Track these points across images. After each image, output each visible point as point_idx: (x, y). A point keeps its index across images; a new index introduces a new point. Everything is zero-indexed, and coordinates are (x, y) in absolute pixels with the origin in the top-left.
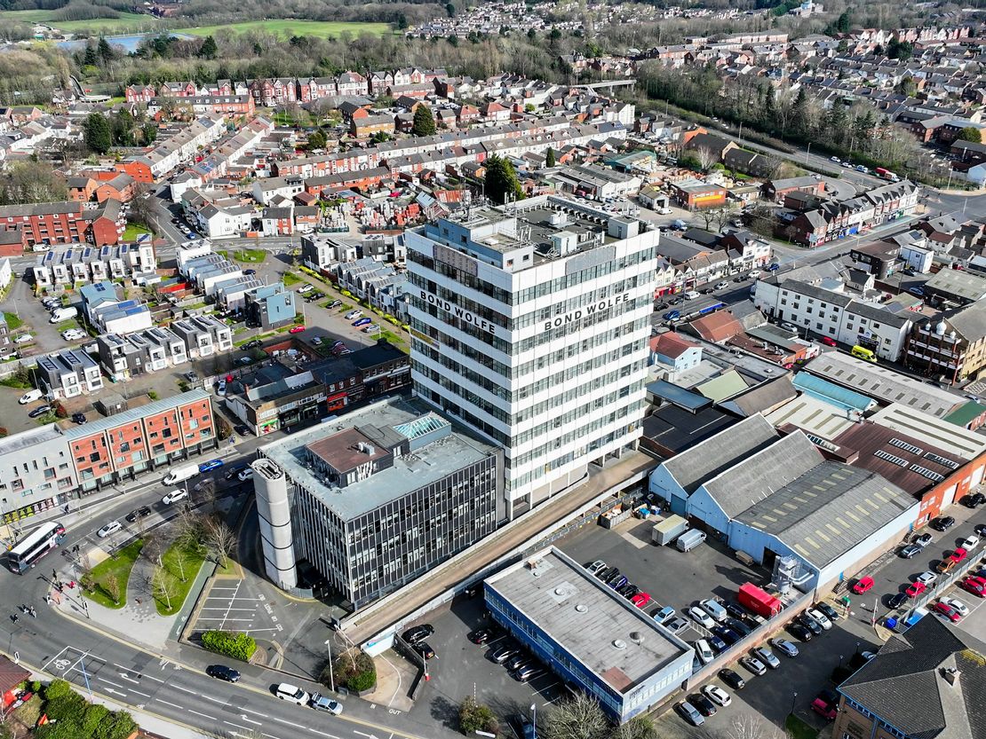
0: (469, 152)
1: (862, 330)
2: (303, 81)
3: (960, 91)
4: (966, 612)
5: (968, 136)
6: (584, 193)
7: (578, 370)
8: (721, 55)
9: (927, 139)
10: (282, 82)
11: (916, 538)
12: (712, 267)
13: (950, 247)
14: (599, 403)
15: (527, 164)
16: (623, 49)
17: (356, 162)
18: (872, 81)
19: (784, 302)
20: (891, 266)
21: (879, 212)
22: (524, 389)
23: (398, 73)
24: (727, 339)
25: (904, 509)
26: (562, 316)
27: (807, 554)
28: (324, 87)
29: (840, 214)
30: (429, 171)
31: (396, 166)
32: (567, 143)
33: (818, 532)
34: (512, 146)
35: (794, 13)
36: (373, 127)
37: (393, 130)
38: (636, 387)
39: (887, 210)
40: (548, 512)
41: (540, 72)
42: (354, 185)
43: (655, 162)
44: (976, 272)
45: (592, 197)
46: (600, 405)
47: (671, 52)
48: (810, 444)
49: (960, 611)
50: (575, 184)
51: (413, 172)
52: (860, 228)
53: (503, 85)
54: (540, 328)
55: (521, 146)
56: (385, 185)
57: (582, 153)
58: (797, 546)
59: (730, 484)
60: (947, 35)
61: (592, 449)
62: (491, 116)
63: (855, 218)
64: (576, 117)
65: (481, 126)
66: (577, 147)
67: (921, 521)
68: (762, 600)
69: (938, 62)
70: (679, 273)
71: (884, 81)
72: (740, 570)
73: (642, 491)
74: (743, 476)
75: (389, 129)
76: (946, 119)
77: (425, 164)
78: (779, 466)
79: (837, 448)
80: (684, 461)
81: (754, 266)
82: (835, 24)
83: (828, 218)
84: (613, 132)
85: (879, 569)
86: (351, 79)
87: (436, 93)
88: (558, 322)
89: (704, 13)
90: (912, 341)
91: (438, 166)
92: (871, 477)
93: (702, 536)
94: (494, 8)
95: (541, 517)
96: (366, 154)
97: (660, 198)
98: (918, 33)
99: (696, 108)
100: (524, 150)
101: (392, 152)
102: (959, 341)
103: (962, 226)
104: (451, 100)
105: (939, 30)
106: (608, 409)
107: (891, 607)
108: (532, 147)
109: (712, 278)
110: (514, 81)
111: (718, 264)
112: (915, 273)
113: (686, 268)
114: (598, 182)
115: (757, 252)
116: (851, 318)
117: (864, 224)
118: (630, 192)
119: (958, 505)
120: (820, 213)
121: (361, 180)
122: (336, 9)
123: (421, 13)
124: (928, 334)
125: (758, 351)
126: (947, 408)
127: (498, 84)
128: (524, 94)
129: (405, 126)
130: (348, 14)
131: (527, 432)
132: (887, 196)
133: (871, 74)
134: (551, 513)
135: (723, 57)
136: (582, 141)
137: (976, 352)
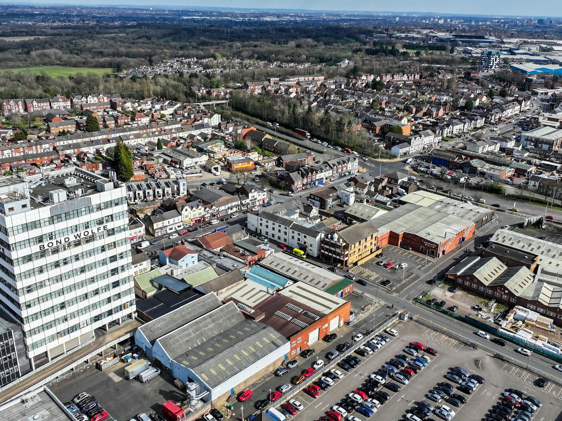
0: (111, 141)
1: (299, 240)
2: (28, 101)
3: (402, 107)
4: (301, 408)
5: (395, 130)
6: (174, 164)
7: (73, 273)
8: (281, 87)
9: (377, 132)
10: (15, 101)
11: (288, 363)
12: (230, 205)
13: (366, 190)
14: (96, 292)
15: (147, 148)
16: (231, 84)
17: (41, 148)
18: (359, 101)
19: (261, 224)
20: (330, 202)
21: (335, 172)
22: (30, 287)
23: (90, 96)
24: (221, 248)
25: (278, 346)
26: (54, 241)
27: (207, 379)
28: (42, 104)
29: (310, 174)
30: (83, 152)
31: (63, 150)
32: (174, 135)
33: (219, 365)
34: (140, 138)
35: (338, 66)
36: (61, 127)
37: (74, 129)
38: (125, 281)
39: (340, 171)
40: (60, 362)
41: (177, 96)
42: (33, 162)
43: (223, 146)
44: (378, 204)
45: (178, 166)
46: (97, 293)
47: (255, 85)
48: (237, 310)
49: (298, 407)
50: (169, 159)
51: (74, 153)
52: (324, 181)
53: (152, 103)
54: (36, 248)
55: (145, 138)
56: (54, 162)
57: (182, 141)
58: (203, 375)
59: (177, 337)
60: (408, 77)
61: (96, 321)
62: (138, 121)
63: (320, 176)
64: (188, 121)
65: (129, 126)
66: (181, 138)
67: (294, 352)
68: (173, 411)
69: (398, 92)
70: (207, 209)
71: (366, 101)
72: (174, 391)
73: (130, 345)
74: (187, 332)
75: (72, 128)
76: (387, 122)
77: (82, 149)
78: (212, 325)
79: (253, 311)
80: (154, 325)
81: (257, 204)
82: (351, 71)
83: (303, 176)
84: (203, 130)
85: (260, 385)
86: (60, 100)
87: (111, 108)
88: (50, 245)
89: (292, 64)
90: (323, 245)
91: (91, 150)
92: (265, 328)
93: (156, 371)
94: (177, 61)
95: (55, 366)
96: (48, 143)
97: (216, 166)
98: (393, 76)
99: (257, 116)
100: (147, 140)
101: (65, 142)
102: (344, 244)
103: (375, 179)
104: (119, 112)
105: (403, 75)
106: (104, 296)
107: (257, 408)
108: (152, 138)
109: (230, 212)
110: (158, 101)
111: (234, 204)
112: (345, 206)
113: (212, 206)
114: (181, 158)
115: (258, 196)
116: (293, 232)
117: (326, 179)
118: (201, 163)
119: (321, 341)
120: (299, 173)
121: (38, 159)
122: (84, 60)
123: (132, 63)
124: (329, 240)
125: (237, 254)
126: (328, 283)
127: (149, 103)
128: (162, 108)
129: (82, 127)
130: (91, 63)
131: (36, 314)
132: (339, 163)
133: (360, 98)
134: (62, 364)
135: (283, 89)
136: (185, 135)
137: (357, 250)
